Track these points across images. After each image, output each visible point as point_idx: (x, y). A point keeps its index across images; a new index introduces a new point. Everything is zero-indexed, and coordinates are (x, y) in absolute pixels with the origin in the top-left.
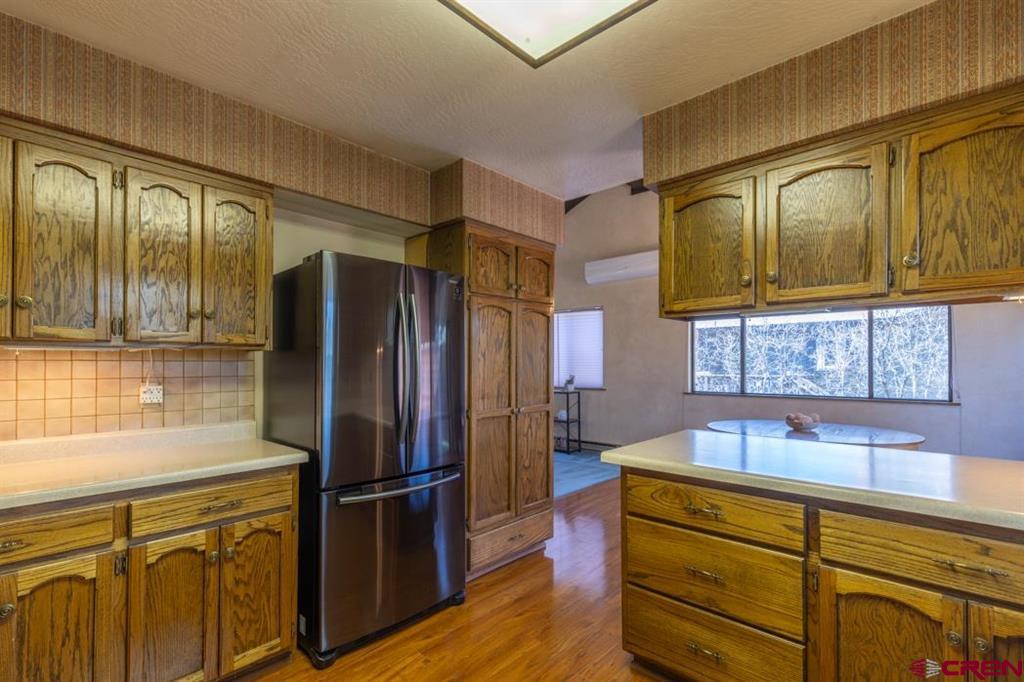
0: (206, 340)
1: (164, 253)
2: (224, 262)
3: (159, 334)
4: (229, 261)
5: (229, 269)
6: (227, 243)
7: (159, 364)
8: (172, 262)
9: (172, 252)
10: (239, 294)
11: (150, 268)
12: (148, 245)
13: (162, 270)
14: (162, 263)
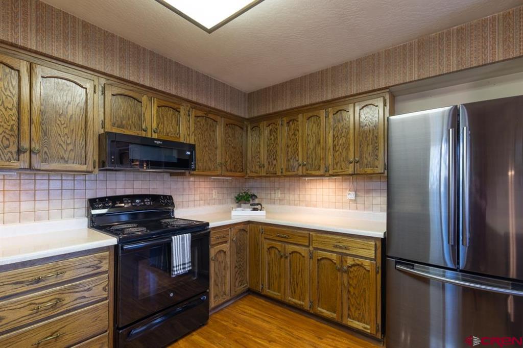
0: (356, 173)
1: (341, 137)
2: (364, 135)
3: (339, 171)
4: (366, 134)
5: (367, 137)
6: (366, 125)
7: (355, 183)
8: (344, 141)
9: (344, 137)
10: (371, 149)
11: (336, 144)
12: (336, 136)
13: (341, 145)
14: (340, 142)
